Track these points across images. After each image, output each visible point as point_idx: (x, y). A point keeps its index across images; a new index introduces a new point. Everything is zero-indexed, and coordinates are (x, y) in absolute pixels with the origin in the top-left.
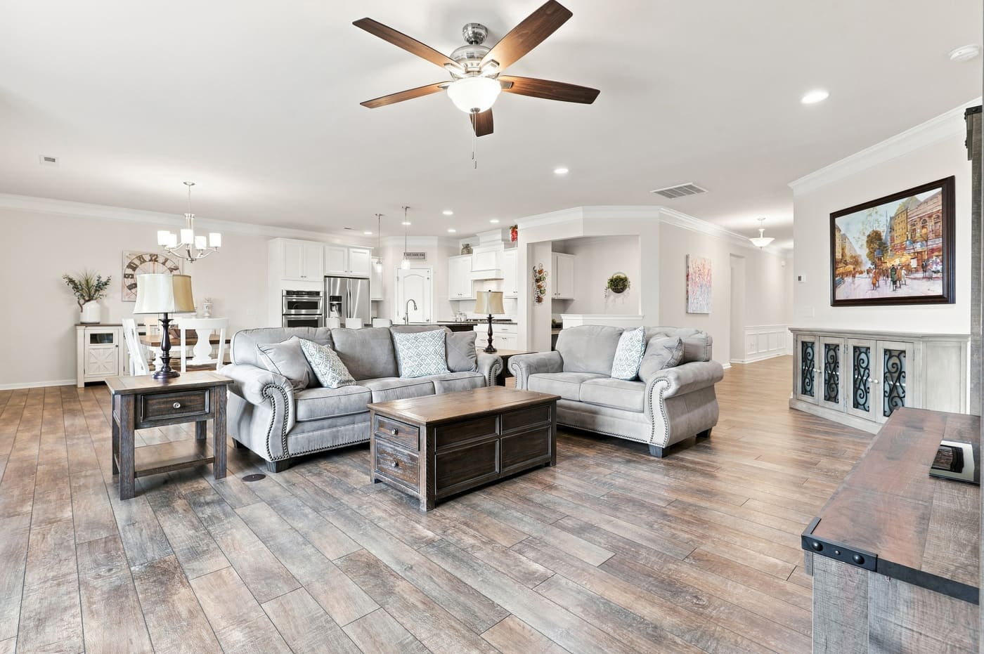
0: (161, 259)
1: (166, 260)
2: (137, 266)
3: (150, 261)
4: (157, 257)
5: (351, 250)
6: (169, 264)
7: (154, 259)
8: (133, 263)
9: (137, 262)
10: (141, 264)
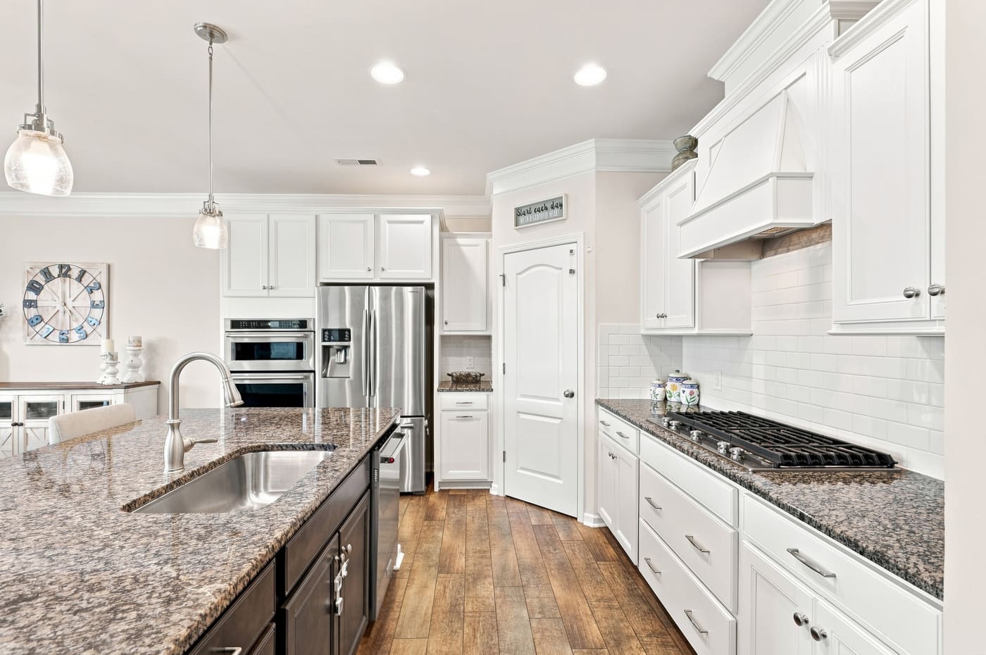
0: (75, 273)
1: (83, 273)
2: (42, 287)
3: (59, 276)
4: (69, 269)
5: (384, 218)
6: (87, 279)
7: (65, 271)
8: (37, 283)
9: (41, 279)
10: (47, 282)
